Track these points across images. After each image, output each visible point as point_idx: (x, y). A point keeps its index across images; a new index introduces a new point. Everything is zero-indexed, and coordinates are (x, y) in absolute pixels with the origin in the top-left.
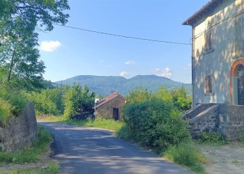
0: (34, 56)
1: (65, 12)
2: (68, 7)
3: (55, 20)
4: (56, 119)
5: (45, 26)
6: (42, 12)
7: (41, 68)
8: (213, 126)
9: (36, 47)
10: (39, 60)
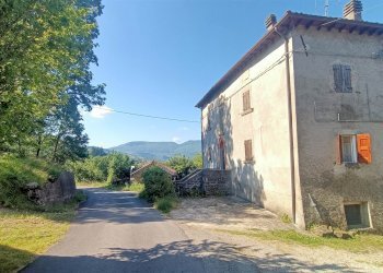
0: (78, 129)
1: (102, 96)
2: (104, 93)
3: (95, 103)
4: (99, 185)
5: (85, 108)
6: (83, 97)
7: (85, 139)
8: (198, 185)
9: (80, 122)
10: (83, 133)
